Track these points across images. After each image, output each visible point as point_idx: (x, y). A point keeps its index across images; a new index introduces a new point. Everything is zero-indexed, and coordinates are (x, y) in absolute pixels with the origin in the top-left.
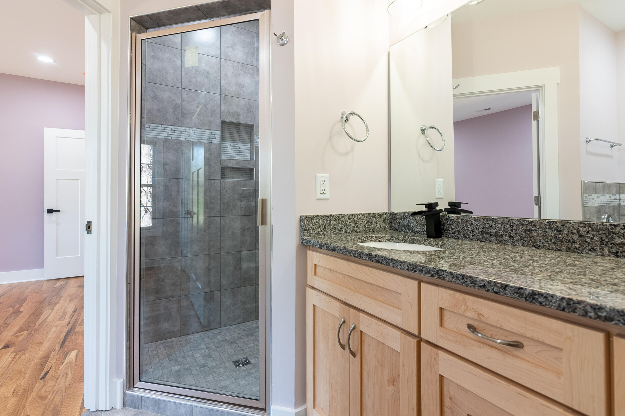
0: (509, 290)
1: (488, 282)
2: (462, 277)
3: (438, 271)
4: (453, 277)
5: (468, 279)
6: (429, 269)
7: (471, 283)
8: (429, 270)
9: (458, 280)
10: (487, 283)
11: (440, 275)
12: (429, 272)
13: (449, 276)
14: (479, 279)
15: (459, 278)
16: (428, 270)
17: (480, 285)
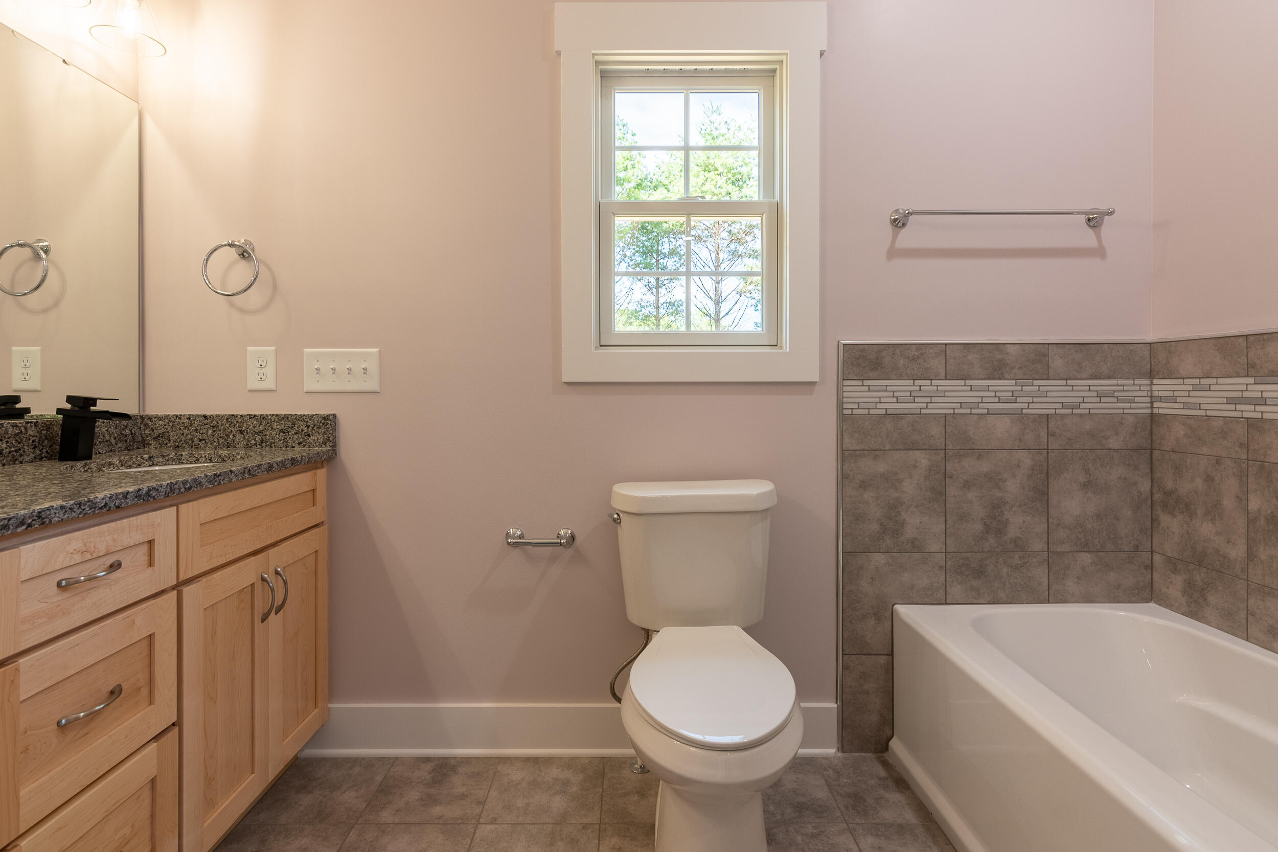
0: (129, 497)
1: (110, 498)
2: (78, 506)
3: (40, 513)
4: (66, 511)
5: (86, 504)
6: (23, 517)
7: (90, 509)
8: (23, 519)
9: (73, 513)
10: (108, 499)
11: (44, 519)
12: (22, 523)
13: (59, 513)
14: (99, 498)
15: (75, 510)
16: (20, 520)
17: (100, 506)
